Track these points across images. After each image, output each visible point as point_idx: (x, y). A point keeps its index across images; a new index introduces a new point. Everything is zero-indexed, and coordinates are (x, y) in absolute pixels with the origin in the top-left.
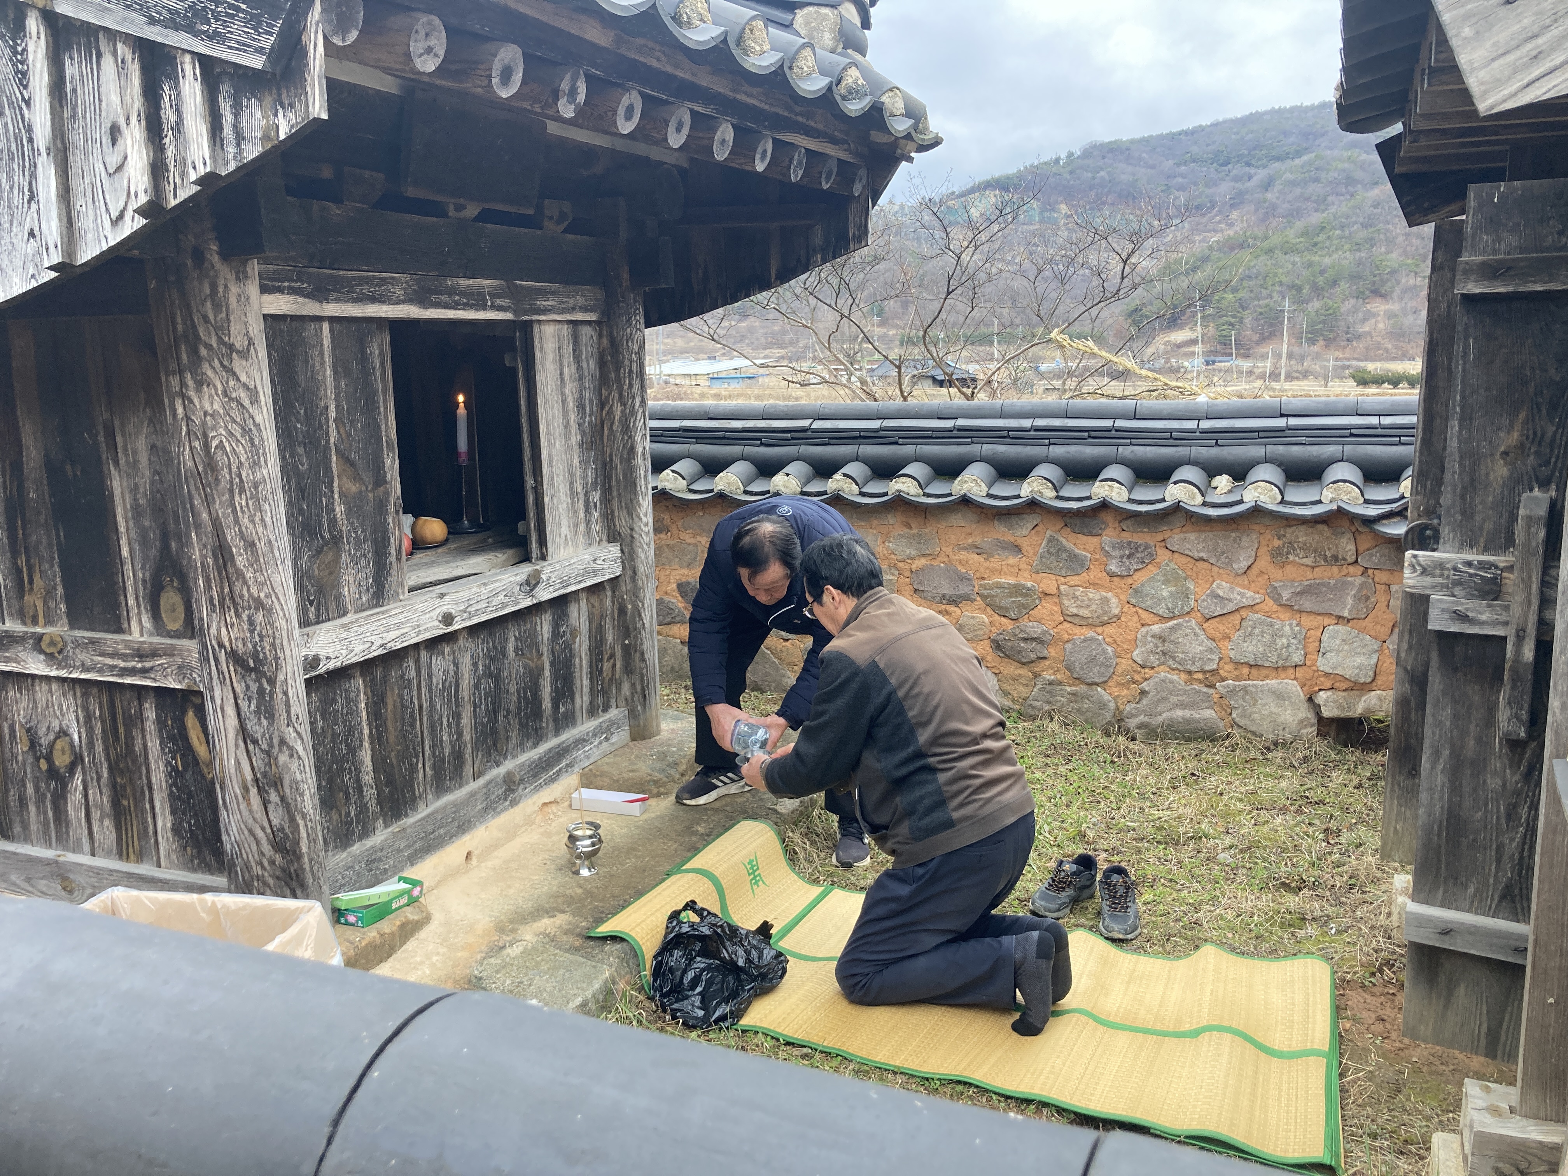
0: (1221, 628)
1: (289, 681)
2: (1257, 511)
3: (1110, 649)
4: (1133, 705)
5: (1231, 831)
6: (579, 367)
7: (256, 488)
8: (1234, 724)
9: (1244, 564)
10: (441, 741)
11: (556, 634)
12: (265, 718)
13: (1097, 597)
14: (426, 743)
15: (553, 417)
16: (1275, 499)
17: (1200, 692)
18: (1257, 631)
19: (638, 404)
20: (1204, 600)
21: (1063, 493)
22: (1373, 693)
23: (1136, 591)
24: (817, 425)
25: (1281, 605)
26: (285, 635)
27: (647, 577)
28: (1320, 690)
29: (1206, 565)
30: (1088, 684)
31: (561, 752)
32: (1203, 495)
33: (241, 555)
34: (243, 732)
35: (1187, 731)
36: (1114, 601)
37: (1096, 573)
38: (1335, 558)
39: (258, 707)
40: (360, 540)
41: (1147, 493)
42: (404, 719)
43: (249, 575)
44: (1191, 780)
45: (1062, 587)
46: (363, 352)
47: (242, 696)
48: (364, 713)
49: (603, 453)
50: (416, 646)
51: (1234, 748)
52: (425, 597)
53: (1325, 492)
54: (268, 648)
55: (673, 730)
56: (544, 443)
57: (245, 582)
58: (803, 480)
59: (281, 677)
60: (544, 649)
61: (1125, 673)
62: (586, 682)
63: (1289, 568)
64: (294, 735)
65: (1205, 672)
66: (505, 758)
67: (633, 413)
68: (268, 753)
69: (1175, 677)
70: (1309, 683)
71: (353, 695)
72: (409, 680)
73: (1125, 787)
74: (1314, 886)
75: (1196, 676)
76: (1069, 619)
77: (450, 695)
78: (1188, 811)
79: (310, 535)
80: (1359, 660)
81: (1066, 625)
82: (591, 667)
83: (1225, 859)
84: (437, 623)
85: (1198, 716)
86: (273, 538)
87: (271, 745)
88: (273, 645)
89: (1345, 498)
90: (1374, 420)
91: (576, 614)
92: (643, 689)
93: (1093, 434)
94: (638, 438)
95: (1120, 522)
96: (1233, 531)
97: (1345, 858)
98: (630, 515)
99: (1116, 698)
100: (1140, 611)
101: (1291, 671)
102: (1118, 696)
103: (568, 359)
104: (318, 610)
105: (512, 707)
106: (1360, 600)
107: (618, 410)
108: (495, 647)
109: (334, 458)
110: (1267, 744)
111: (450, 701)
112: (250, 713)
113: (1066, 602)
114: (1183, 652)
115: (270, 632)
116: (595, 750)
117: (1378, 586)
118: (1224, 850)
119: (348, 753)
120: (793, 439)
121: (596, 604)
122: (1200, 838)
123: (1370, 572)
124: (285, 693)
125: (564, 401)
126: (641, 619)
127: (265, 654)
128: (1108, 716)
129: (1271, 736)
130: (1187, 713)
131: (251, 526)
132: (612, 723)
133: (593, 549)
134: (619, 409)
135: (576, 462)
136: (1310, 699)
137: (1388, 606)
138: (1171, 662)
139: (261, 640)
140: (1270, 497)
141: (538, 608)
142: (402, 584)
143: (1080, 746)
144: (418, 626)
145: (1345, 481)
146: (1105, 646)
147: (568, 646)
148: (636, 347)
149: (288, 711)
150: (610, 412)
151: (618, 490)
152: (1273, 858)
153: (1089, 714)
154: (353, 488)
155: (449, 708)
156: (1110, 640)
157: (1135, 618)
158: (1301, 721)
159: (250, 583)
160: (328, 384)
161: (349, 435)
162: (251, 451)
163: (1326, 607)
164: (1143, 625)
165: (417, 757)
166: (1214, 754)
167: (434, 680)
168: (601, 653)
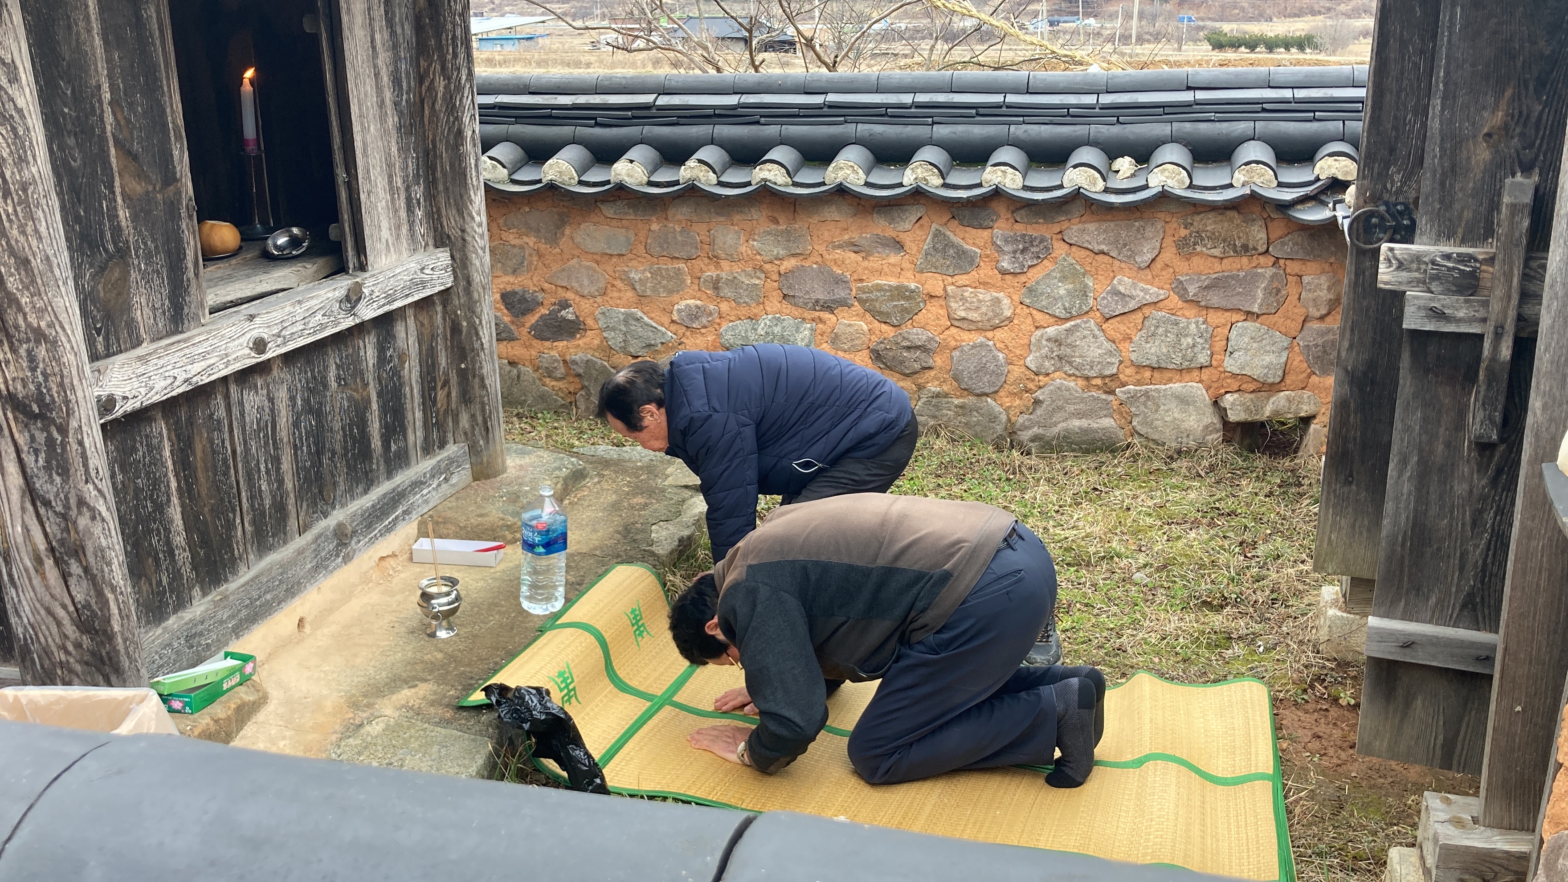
0: (1122, 328)
1: (84, 428)
2: (1164, 197)
3: (1001, 356)
4: (1026, 416)
5: (1143, 549)
6: (393, 33)
7: (25, 190)
8: (1134, 432)
9: (1149, 257)
10: (260, 491)
11: (382, 359)
12: (58, 474)
13: (988, 297)
14: (244, 494)
15: (366, 96)
16: (1184, 183)
17: (1098, 399)
18: (1161, 330)
19: (464, 77)
20: (1104, 298)
21: (949, 181)
22: (1282, 394)
23: (1030, 290)
24: (663, 101)
25: (1187, 301)
26: (74, 372)
27: (484, 289)
28: (1227, 392)
29: (1107, 258)
30: (978, 395)
31: (396, 498)
32: (1105, 180)
33: (12, 275)
34: (31, 491)
35: (1084, 442)
36: (1006, 301)
37: (986, 271)
38: (1245, 248)
39: (48, 461)
40: (150, 252)
41: (1042, 179)
42: (215, 467)
43: (24, 300)
44: (1093, 496)
45: (950, 288)
46: (138, 16)
47: (26, 449)
48: (170, 463)
49: (425, 138)
50: (225, 379)
51: (1135, 457)
52: (233, 320)
53: (1236, 174)
54: (55, 389)
55: (521, 466)
56: (356, 128)
57: (20, 309)
58: (650, 168)
59: (74, 424)
60: (370, 378)
61: (1016, 382)
62: (419, 415)
63: (1195, 260)
64: (94, 493)
65: (1104, 377)
66: (334, 508)
67: (459, 88)
68: (64, 517)
69: (1072, 384)
70: (1216, 385)
71: (155, 441)
72: (219, 421)
73: (1026, 506)
74: (1236, 604)
75: (1094, 382)
76: (956, 323)
77: (266, 436)
78: (1096, 530)
79: (91, 247)
80: (1268, 359)
81: (953, 330)
82: (423, 396)
83: (1142, 578)
84: (247, 351)
85: (1096, 426)
86: (50, 253)
87: (67, 507)
88: (61, 385)
89: (1258, 181)
90: (1287, 94)
91: (403, 335)
92: (485, 422)
93: (981, 111)
94: (466, 119)
95: (1013, 212)
96: (1136, 220)
97: (1265, 572)
98: (460, 213)
99: (1007, 410)
100: (1034, 312)
101: (1196, 373)
102: (1009, 407)
103: (380, 23)
104: (106, 339)
105: (338, 448)
106: (1270, 294)
107: (440, 85)
108: (314, 377)
109: (113, 151)
110: (1170, 453)
111: (267, 443)
112: (39, 469)
113: (953, 305)
114: (1081, 356)
115: (57, 369)
116: (434, 493)
117: (1290, 278)
118: (1138, 569)
119: (154, 511)
120: (634, 117)
121: (426, 322)
122: (1112, 557)
123: (1282, 262)
124: (81, 443)
125: (377, 75)
126: (479, 338)
127: (51, 396)
128: (999, 429)
129: (1174, 444)
130: (1084, 423)
131: (22, 239)
132: (451, 461)
133: (420, 256)
134: (442, 83)
135: (394, 149)
136: (1216, 403)
137: (1299, 299)
138: (1067, 368)
139: (46, 380)
140: (1178, 181)
141: (360, 329)
142: (202, 305)
143: (971, 463)
144: (227, 355)
145: (1258, 162)
146: (996, 352)
147: (396, 373)
148: (459, 8)
149: (86, 465)
150: (431, 88)
151: (445, 183)
152: (1191, 575)
153: (978, 429)
154: (138, 188)
155: (267, 452)
156: (1002, 346)
157: (1029, 321)
158: (1206, 427)
159: (27, 310)
160: (98, 56)
161: (128, 121)
162: (14, 144)
163: (1235, 302)
164: (1037, 328)
165: (234, 511)
166: (1115, 466)
167: (247, 419)
168: (434, 379)
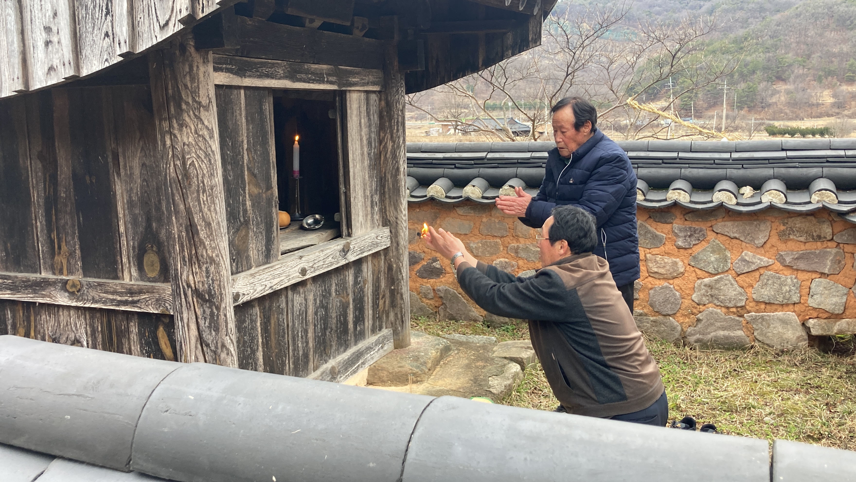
0: (747, 280)
1: (228, 308)
2: (771, 208)
3: (678, 294)
4: (692, 328)
5: (768, 404)
6: (369, 119)
7: (212, 189)
8: (756, 339)
9: (763, 240)
10: (298, 347)
11: (356, 283)
12: (214, 331)
13: (670, 261)
14: (290, 348)
15: (356, 149)
16: (782, 201)
17: (734, 319)
18: (770, 282)
19: (401, 142)
20: (736, 263)
21: (648, 197)
22: (844, 320)
23: (694, 257)
24: (490, 155)
25: (785, 266)
26: (225, 280)
27: (405, 248)
28: (810, 318)
29: (738, 241)
30: (665, 315)
31: (359, 355)
32: (736, 199)
33: (203, 230)
34: (201, 339)
35: (726, 344)
36: (680, 264)
37: (669, 247)
38: (819, 237)
39: (210, 324)
40: (258, 223)
41: (701, 197)
42: (279, 333)
43: (207, 243)
44: (735, 373)
45: (648, 256)
46: (261, 109)
47: (200, 317)
48: (259, 329)
49: (381, 171)
50: (286, 288)
51: (757, 354)
52: (292, 258)
53: (813, 196)
54: (216, 288)
55: (418, 342)
56: (351, 165)
57: (205, 247)
58: (483, 189)
59: (223, 305)
60: (350, 291)
61: (686, 309)
62: (371, 312)
63: (789, 243)
64: (229, 341)
65: (737, 307)
66: (330, 358)
67: (399, 147)
68: (215, 352)
69: (719, 311)
70: (803, 314)
71: (254, 318)
72: (282, 309)
73: (696, 377)
74: (828, 438)
75: (732, 310)
76: (652, 275)
77: (302, 318)
78: (739, 392)
79: (234, 219)
80: (835, 300)
81: (650, 279)
82: (373, 303)
83: (769, 420)
84: (298, 274)
85: (732, 335)
86: (220, 220)
87: (216, 347)
88: (219, 285)
89: (827, 200)
90: (842, 153)
91: (366, 270)
92: (402, 318)
93: (665, 161)
94: (401, 162)
95: (684, 215)
96: (755, 220)
97: (843, 421)
98: (396, 209)
99: (681, 324)
100: (697, 270)
101: (791, 307)
102: (683, 323)
103: (364, 114)
104: (237, 265)
105: (334, 327)
106: (835, 263)
107: (390, 145)
108: (325, 289)
109: (246, 173)
110: (777, 352)
111: (302, 322)
112: (205, 327)
113: (650, 265)
114: (724, 295)
115: (218, 278)
116: (376, 354)
117: (847, 254)
118: (766, 416)
119: (251, 354)
120: (475, 164)
121: (376, 264)
122: (750, 408)
123: (841, 245)
124: (225, 315)
125: (361, 140)
126: (401, 274)
127: (215, 291)
128: (677, 335)
129: (779, 347)
130: (726, 333)
131: (209, 213)
132: (385, 337)
133: (376, 230)
134: (391, 144)
135: (367, 176)
136: (803, 324)
137: (853, 266)
138: (716, 302)
139: (213, 283)
140: (780, 200)
141: (347, 266)
142: (278, 251)
143: (662, 353)
144: (289, 276)
145: (826, 190)
146: (675, 291)
147: (362, 290)
148: (401, 107)
149: (227, 326)
150: (385, 147)
151: (389, 194)
152: (799, 420)
153: (665, 334)
154: (255, 191)
155: (302, 327)
156: (678, 288)
157: (694, 274)
158: (798, 338)
159: (208, 248)
160: (244, 127)
161: (254, 158)
162: (209, 167)
163: (814, 267)
164: (698, 279)
165: (286, 357)
166: (745, 358)
167: (295, 309)
168: (378, 294)
